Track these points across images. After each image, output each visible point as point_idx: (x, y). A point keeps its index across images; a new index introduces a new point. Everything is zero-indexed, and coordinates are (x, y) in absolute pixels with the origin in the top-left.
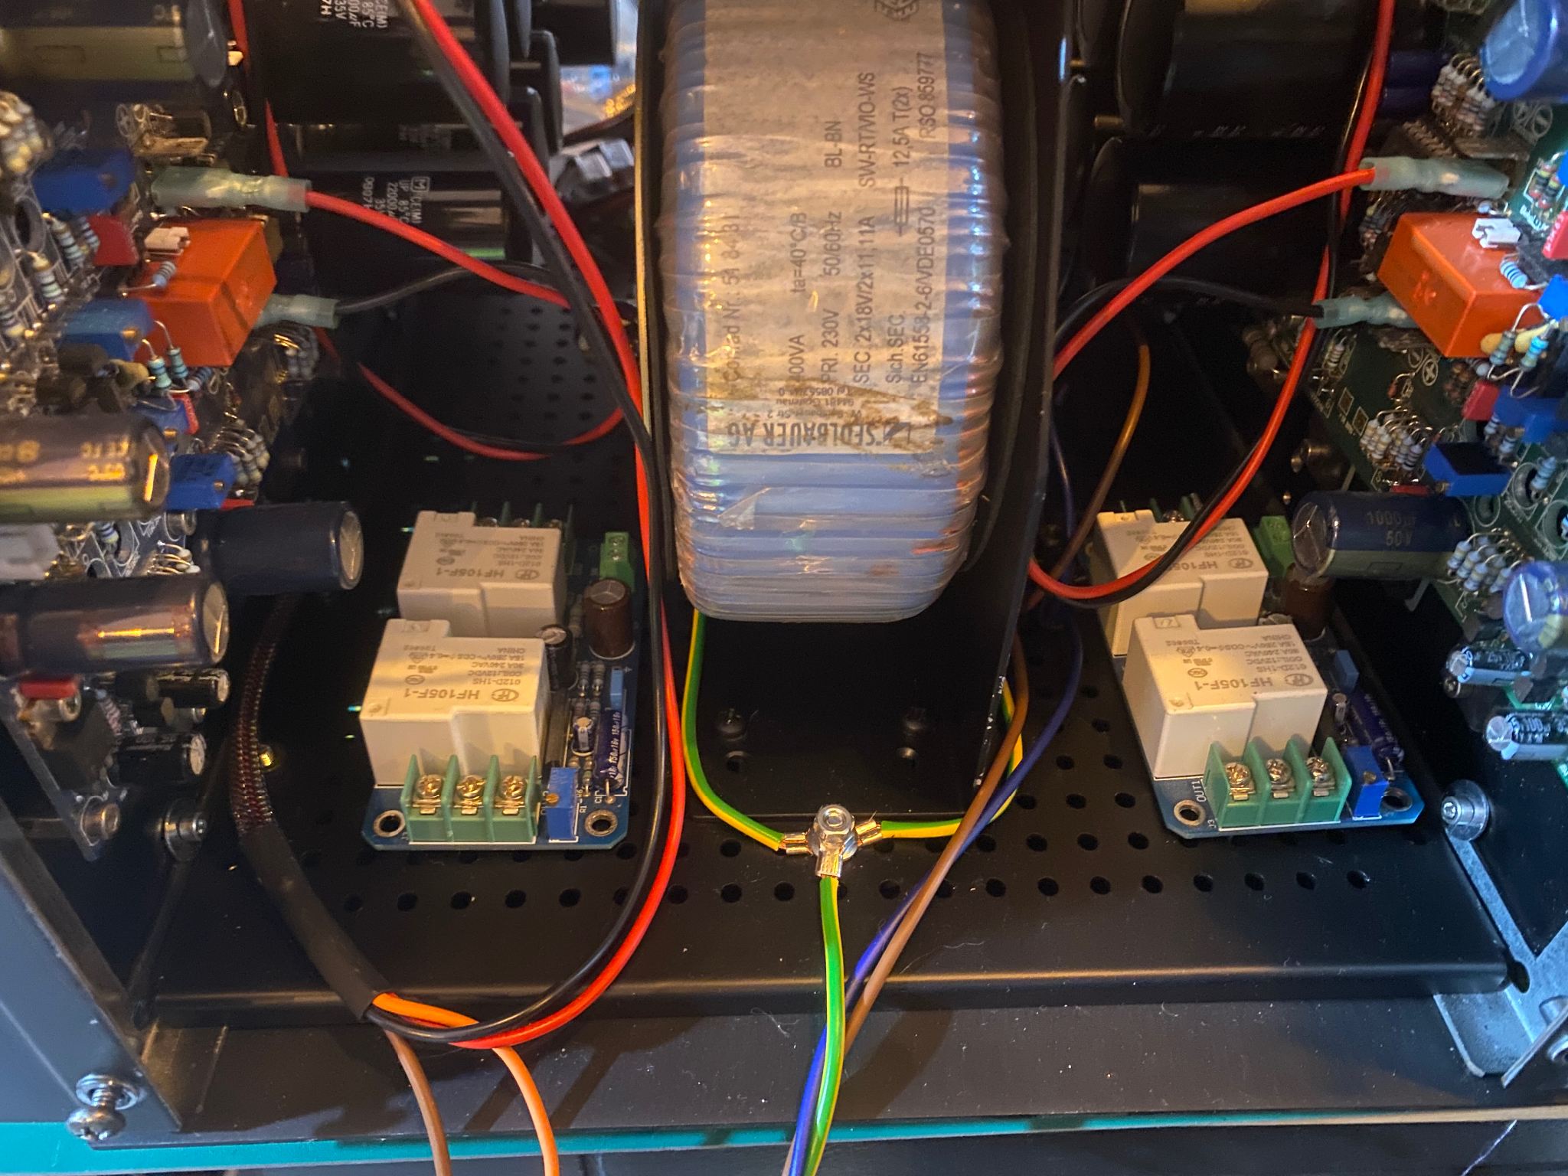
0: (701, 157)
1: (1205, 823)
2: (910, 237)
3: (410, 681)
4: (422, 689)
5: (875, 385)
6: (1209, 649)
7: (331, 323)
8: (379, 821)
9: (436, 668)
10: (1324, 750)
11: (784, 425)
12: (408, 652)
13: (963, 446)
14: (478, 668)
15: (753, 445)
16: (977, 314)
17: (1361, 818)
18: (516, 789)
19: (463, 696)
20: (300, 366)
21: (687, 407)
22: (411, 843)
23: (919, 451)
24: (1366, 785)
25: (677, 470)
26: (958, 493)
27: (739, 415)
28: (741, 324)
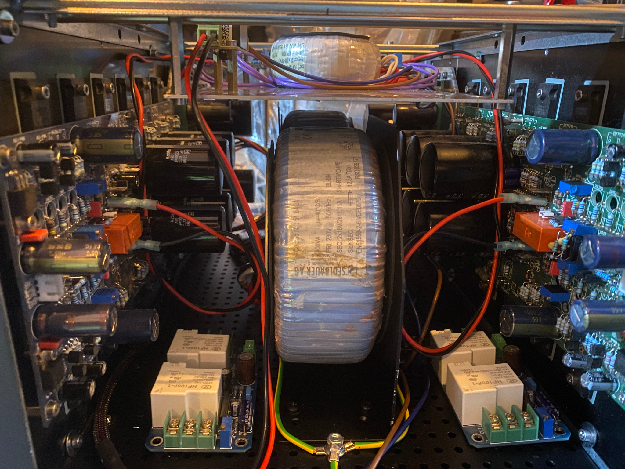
0: (287, 184)
1: (484, 442)
2: (354, 206)
3: (171, 382)
4: (175, 384)
5: (344, 253)
6: (476, 372)
7: (158, 249)
8: (152, 440)
9: (181, 378)
10: (527, 409)
11: (314, 268)
12: (171, 373)
13: (375, 277)
14: (196, 378)
15: (303, 275)
16: (377, 231)
17: (547, 438)
18: (208, 424)
19: (190, 387)
20: (142, 274)
21: (281, 262)
22: (165, 448)
23: (361, 278)
24: (545, 420)
25: (277, 287)
26: (376, 295)
27: (298, 264)
28: (299, 233)
